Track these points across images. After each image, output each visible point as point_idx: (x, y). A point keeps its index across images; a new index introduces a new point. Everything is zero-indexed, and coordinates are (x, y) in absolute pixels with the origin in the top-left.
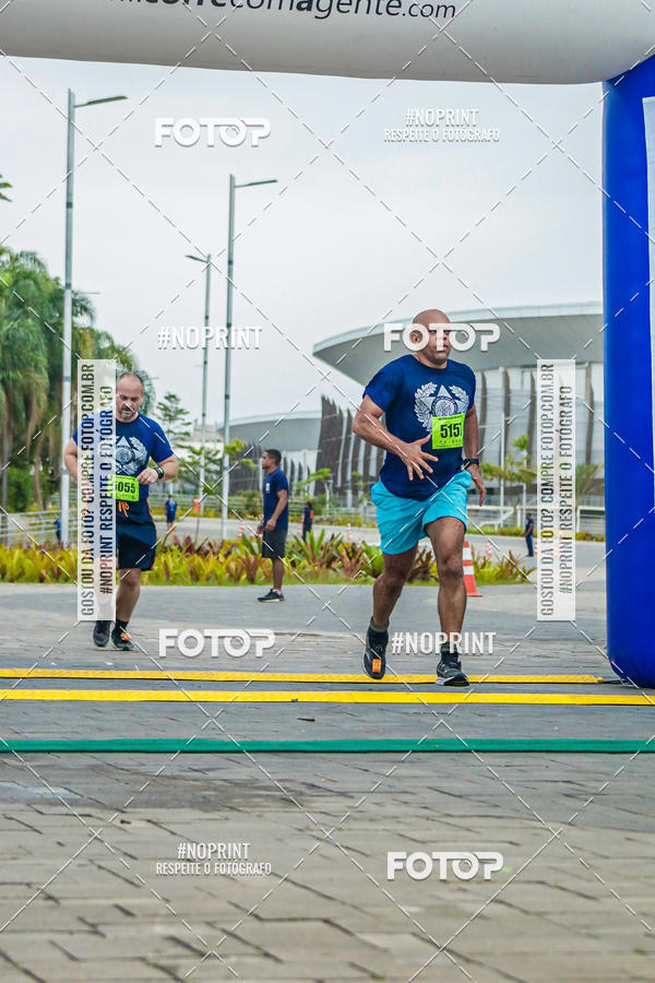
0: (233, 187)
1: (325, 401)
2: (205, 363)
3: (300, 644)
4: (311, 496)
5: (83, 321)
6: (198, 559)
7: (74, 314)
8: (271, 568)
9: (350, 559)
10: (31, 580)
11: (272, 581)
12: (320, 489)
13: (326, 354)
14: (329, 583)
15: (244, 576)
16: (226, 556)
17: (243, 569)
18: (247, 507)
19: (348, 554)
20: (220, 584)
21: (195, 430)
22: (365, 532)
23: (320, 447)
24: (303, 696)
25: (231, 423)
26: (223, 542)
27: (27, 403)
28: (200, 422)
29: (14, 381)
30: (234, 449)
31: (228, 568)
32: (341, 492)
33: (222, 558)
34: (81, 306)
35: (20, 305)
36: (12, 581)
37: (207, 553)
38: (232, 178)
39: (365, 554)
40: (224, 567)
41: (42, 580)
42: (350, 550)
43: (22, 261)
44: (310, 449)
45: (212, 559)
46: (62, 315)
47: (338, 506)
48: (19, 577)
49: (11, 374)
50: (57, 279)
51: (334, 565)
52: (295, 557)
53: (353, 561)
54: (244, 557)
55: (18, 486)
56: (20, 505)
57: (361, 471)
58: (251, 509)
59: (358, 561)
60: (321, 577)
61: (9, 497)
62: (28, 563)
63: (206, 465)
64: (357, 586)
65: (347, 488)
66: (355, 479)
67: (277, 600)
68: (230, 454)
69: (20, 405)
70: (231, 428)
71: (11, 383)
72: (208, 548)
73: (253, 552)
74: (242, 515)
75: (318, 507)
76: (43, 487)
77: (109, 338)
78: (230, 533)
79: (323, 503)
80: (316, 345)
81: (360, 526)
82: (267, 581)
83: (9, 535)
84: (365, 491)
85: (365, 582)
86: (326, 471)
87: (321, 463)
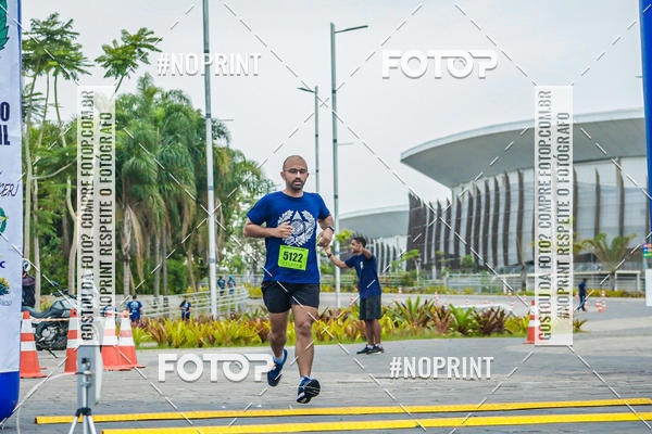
0: (333, 33)
1: (412, 197)
2: (317, 171)
3: (412, 384)
4: (404, 272)
5: (221, 142)
6: (322, 323)
7: (214, 138)
9: (441, 319)
10: (192, 346)
12: (411, 266)
13: (409, 161)
14: (425, 338)
15: (359, 336)
16: (344, 320)
17: (357, 330)
19: (439, 315)
20: (341, 342)
22: (450, 298)
23: (409, 232)
24: (424, 423)
25: (341, 218)
26: (339, 310)
27: (180, 208)
29: (169, 191)
30: (343, 237)
31: (346, 331)
32: (427, 268)
33: (340, 323)
34: (219, 132)
35: (171, 132)
36: (177, 347)
37: (328, 319)
38: (332, 26)
39: (452, 315)
40: (342, 330)
41: (201, 345)
42: (440, 312)
43: (171, 98)
44: (401, 235)
45: (333, 323)
46: (204, 139)
47: (426, 278)
48: (183, 344)
49: (166, 186)
50: (199, 111)
51: (429, 324)
52: (397, 319)
53: (444, 320)
55: (175, 273)
56: (178, 289)
57: (442, 250)
59: (447, 320)
60: (419, 333)
61: (169, 283)
62: (188, 333)
64: (447, 340)
65: (432, 264)
66: (438, 257)
68: (341, 242)
69: (175, 210)
70: (340, 221)
71: (166, 194)
72: (328, 315)
74: (350, 290)
75: (411, 280)
76: (194, 273)
77: (241, 154)
78: (343, 303)
79: (415, 277)
80: (402, 154)
81: (444, 293)
83: (171, 312)
84: (447, 266)
85: (454, 336)
86: (416, 251)
87: (410, 246)
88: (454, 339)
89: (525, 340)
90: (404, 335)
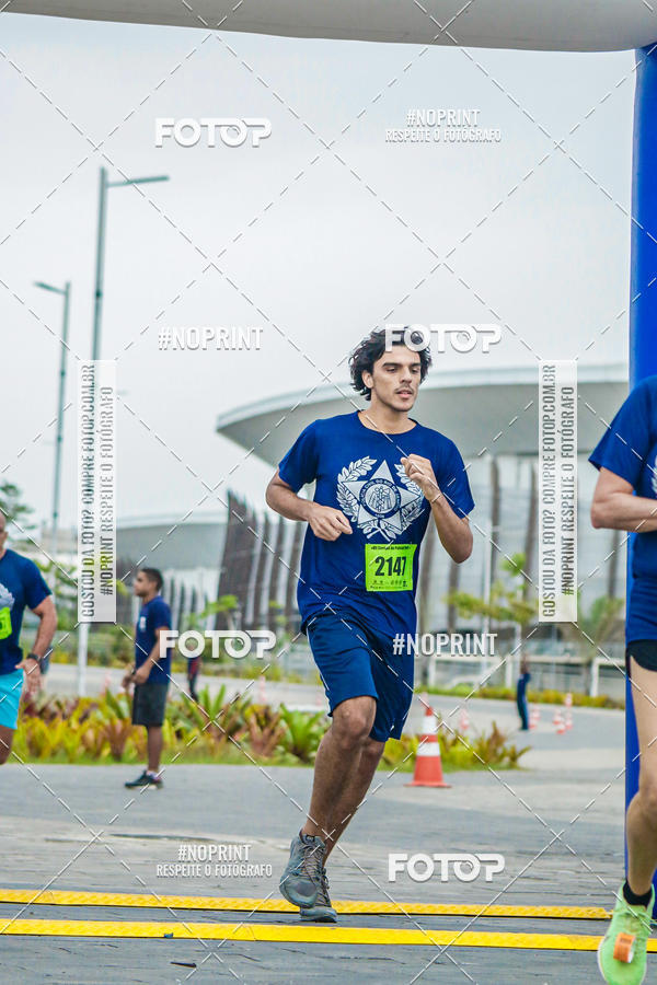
0: (104, 185)
1: (232, 500)
2: (59, 439)
6: (40, 725)
8: (145, 741)
9: (262, 728)
11: (147, 760)
12: (221, 625)
13: (234, 431)
14: (230, 763)
16: (82, 720)
17: (104, 739)
18: (116, 649)
19: (258, 721)
20: (71, 761)
21: (44, 535)
22: (286, 690)
23: (224, 563)
24: (179, 929)
26: (77, 702)
28: (50, 524)
31: (83, 740)
33: (74, 724)
37: (53, 716)
38: (103, 173)
39: (283, 724)
40: (77, 738)
42: (261, 716)
44: (208, 566)
45: (60, 724)
51: (241, 737)
52: (181, 724)
53: (266, 731)
54: (107, 722)
57: (281, 600)
58: (122, 652)
59: (272, 732)
60: (219, 753)
63: (57, 586)
64: (270, 768)
65: (260, 625)
66: (273, 612)
67: (153, 787)
72: (56, 709)
73: (120, 716)
74: (104, 662)
78: (88, 687)
80: (221, 417)
81: (277, 679)
82: (139, 758)
84: (287, 628)
85: (283, 762)
86: (231, 600)
87: (224, 588)
88: (283, 769)
89: (409, 778)
90: (191, 755)
